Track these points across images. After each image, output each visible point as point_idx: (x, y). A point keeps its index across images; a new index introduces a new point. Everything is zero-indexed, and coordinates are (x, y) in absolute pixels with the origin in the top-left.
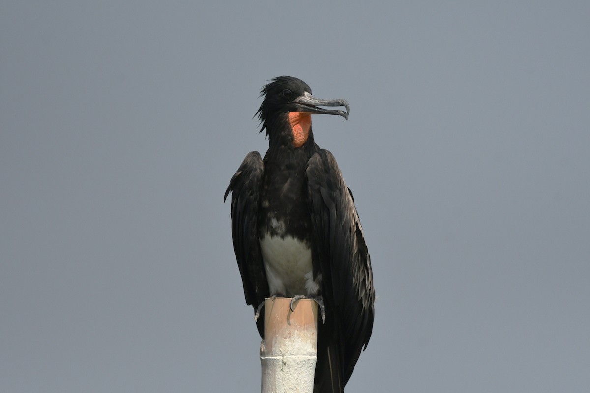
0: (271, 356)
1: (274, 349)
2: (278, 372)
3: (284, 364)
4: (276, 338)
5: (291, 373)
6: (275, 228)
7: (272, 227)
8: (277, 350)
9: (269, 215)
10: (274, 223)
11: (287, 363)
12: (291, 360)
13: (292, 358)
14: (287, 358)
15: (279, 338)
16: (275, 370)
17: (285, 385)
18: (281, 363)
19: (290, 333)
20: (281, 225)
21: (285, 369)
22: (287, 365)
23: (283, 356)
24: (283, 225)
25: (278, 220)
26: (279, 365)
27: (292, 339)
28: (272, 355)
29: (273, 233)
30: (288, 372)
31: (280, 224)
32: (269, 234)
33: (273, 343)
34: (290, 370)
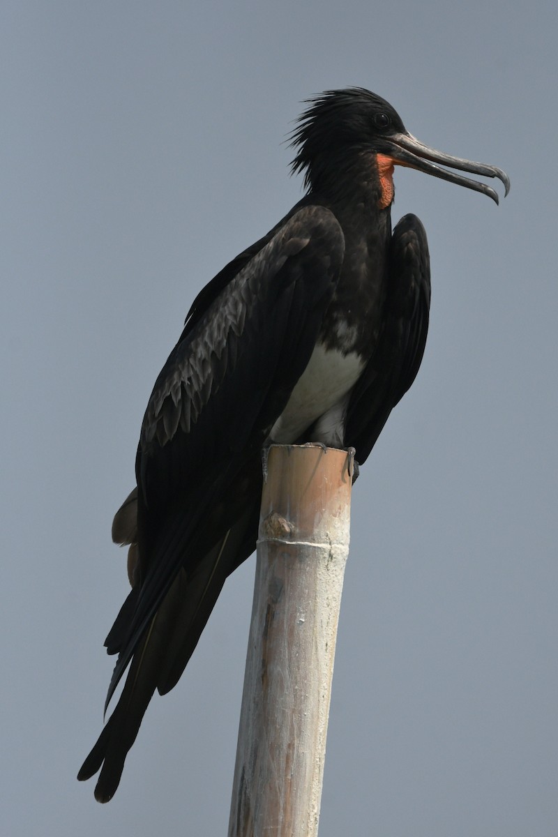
0: (311, 542)
1: (316, 531)
2: (321, 570)
3: (331, 556)
4: (322, 513)
5: (337, 574)
6: (341, 337)
7: (335, 334)
8: (323, 534)
9: (335, 315)
10: (341, 328)
11: (334, 556)
12: (339, 551)
13: (341, 550)
14: (336, 548)
15: (326, 515)
16: (316, 566)
17: (328, 592)
18: (326, 555)
19: (340, 508)
20: (353, 333)
21: (331, 566)
22: (334, 560)
23: (330, 544)
24: (355, 334)
25: (350, 324)
26: (324, 558)
27: (342, 518)
28: (313, 540)
29: (333, 343)
30: (334, 572)
31: (350, 331)
32: (324, 345)
33: (316, 520)
34: (336, 568)
